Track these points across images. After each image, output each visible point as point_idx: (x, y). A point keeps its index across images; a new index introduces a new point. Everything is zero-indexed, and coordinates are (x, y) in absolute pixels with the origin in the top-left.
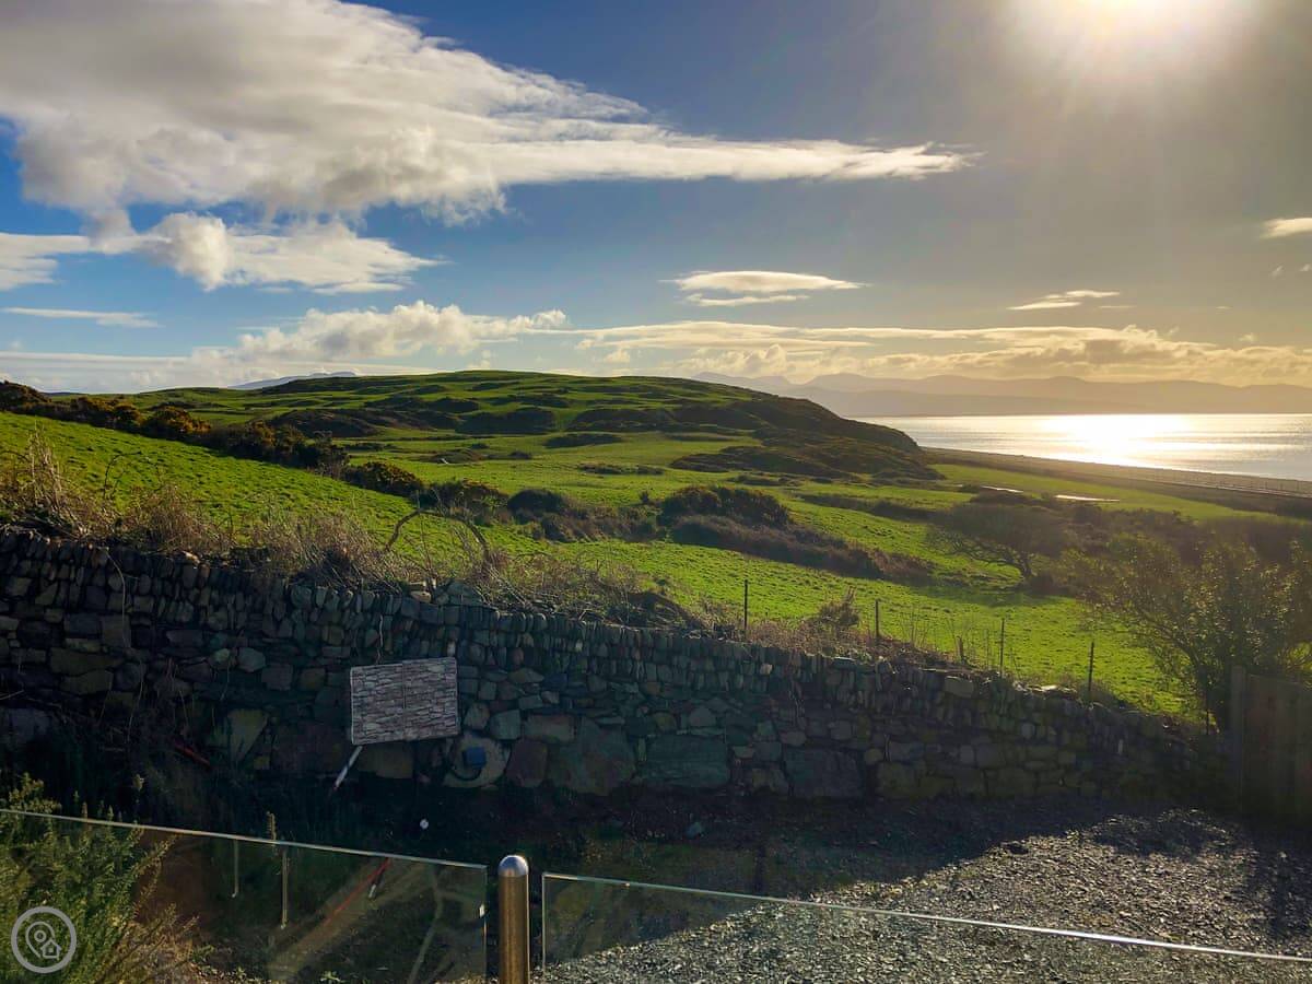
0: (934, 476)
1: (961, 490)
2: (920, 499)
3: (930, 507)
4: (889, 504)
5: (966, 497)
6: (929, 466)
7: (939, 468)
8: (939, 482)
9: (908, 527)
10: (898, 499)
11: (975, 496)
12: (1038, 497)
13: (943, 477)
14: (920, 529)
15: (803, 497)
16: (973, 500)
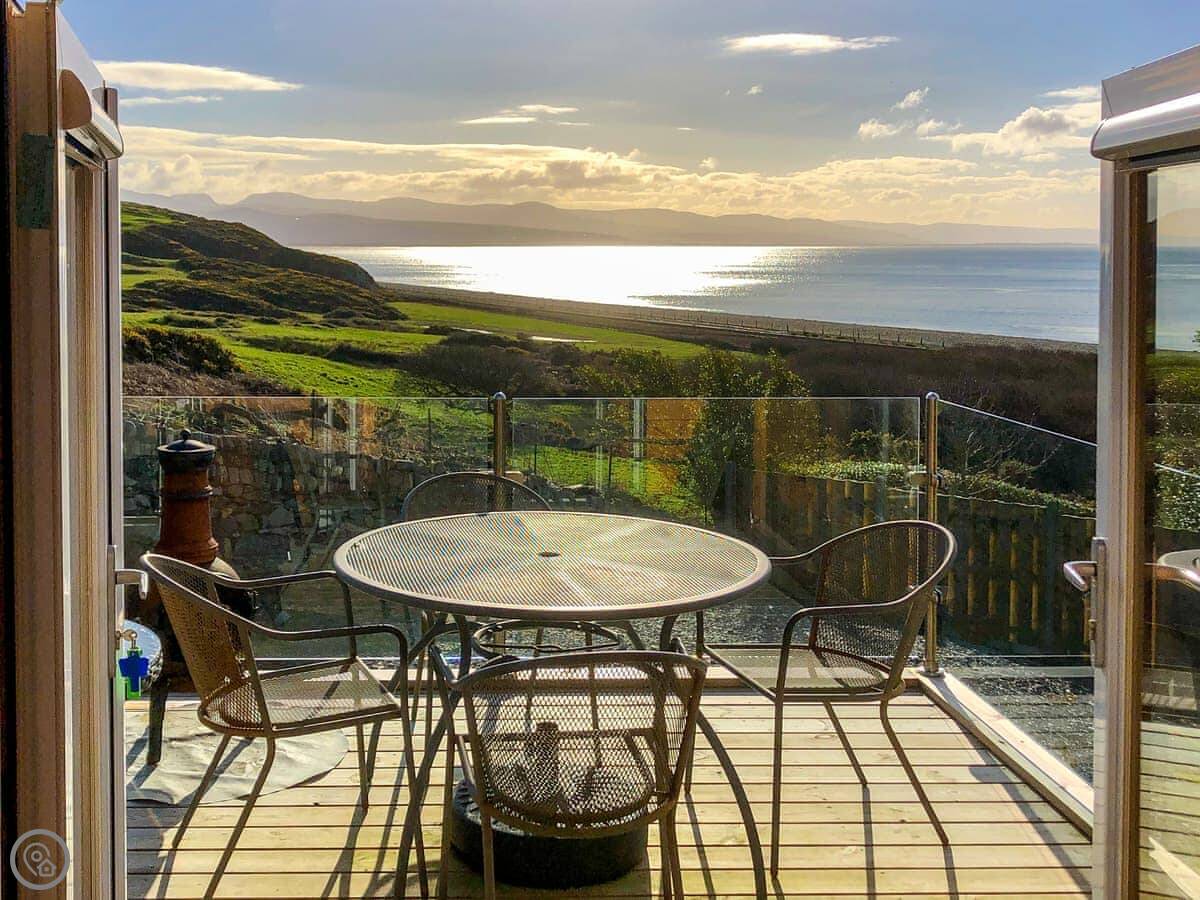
0: (394, 315)
1: (426, 332)
2: (383, 342)
3: (396, 351)
4: (349, 347)
5: (435, 339)
6: (391, 305)
7: (401, 307)
8: (401, 323)
9: (371, 373)
10: (359, 342)
11: (445, 337)
12: (513, 338)
13: (404, 318)
14: (390, 375)
15: (246, 340)
16: (443, 342)
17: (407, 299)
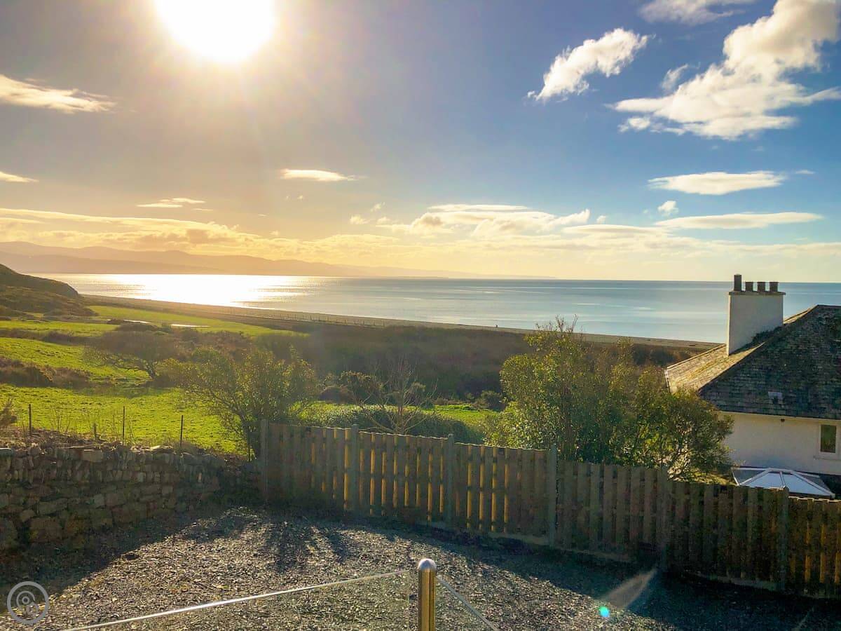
0: (90, 313)
1: (109, 323)
2: (80, 329)
3: (86, 335)
4: (57, 333)
5: (112, 327)
6: (88, 307)
7: (94, 308)
8: (94, 318)
9: (71, 349)
10: (63, 330)
11: (118, 326)
12: (159, 326)
13: (97, 315)
14: (80, 350)
16: (117, 329)
17: (98, 304)
